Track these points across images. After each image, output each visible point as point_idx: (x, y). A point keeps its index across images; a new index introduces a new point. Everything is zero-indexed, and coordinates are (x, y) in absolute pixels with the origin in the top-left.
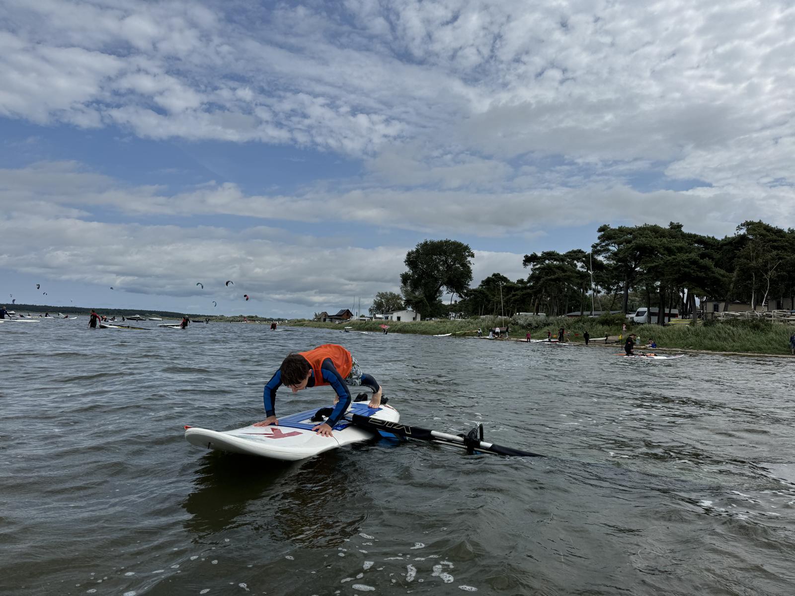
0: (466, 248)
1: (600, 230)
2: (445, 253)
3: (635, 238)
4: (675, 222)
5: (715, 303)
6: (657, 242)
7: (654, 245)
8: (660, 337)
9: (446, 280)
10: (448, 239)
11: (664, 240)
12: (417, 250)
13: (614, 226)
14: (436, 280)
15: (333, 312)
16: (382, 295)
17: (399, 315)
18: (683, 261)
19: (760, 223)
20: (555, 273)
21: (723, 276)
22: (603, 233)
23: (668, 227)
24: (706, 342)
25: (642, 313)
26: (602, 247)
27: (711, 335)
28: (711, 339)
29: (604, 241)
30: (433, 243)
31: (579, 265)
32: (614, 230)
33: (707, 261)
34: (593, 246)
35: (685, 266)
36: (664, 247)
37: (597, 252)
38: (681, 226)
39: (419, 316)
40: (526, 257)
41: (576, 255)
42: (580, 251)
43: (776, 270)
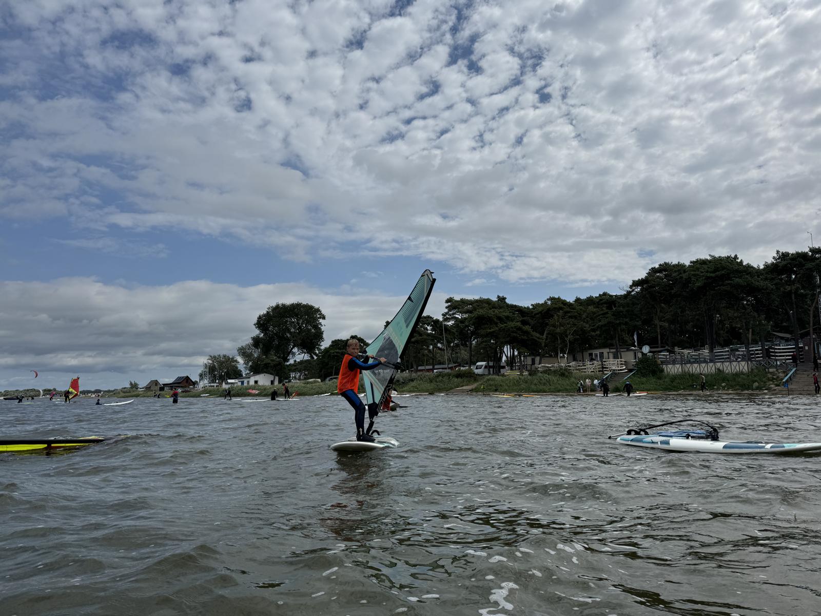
0: (318, 310)
1: (447, 301)
4: (501, 295)
5: (533, 357)
7: (490, 315)
10: (300, 302)
11: (495, 310)
12: (268, 313)
13: (457, 298)
14: (288, 340)
16: (213, 358)
17: (256, 379)
22: (449, 304)
25: (480, 367)
26: (450, 315)
27: (535, 381)
28: (536, 385)
29: (450, 310)
31: (429, 328)
32: (457, 301)
34: (443, 315)
36: (497, 316)
37: (446, 320)
38: (505, 298)
39: (277, 378)
43: (572, 334)
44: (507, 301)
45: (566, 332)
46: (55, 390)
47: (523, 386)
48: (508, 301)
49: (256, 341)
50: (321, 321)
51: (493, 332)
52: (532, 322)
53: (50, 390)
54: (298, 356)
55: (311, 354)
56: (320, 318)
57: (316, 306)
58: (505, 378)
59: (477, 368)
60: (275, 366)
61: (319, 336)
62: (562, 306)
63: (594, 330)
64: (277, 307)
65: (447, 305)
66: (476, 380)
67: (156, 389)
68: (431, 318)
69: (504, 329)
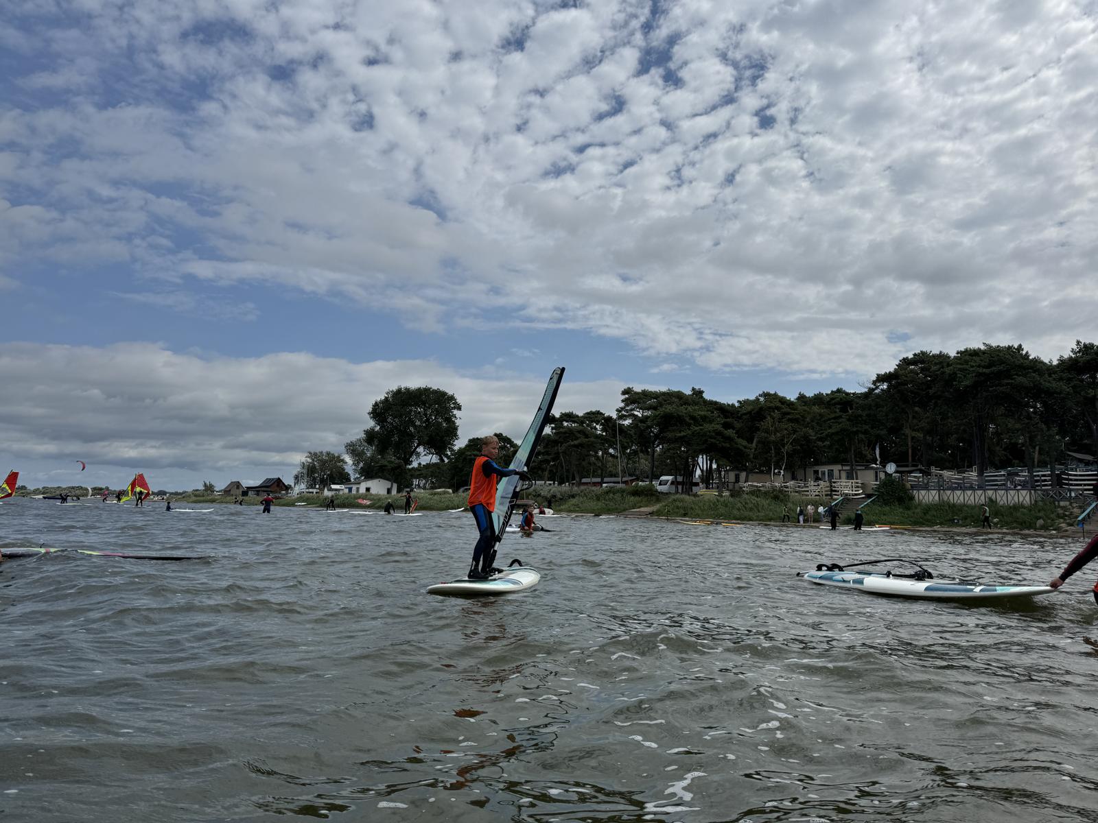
0: (452, 398)
1: (624, 393)
2: (424, 403)
3: (660, 403)
4: (696, 387)
5: (737, 473)
6: (682, 410)
9: (426, 438)
10: (429, 386)
12: (387, 399)
13: (638, 388)
17: (368, 486)
22: (627, 396)
23: (690, 393)
24: (735, 512)
25: (666, 483)
26: (627, 411)
27: (739, 505)
29: (627, 405)
31: (598, 427)
32: (638, 393)
34: (617, 410)
36: (690, 416)
38: (702, 392)
39: (395, 486)
41: (594, 416)
42: (598, 413)
43: (791, 444)
44: (705, 395)
45: (783, 440)
46: (107, 488)
47: (722, 510)
48: (707, 396)
49: (370, 436)
50: (455, 412)
51: (684, 436)
52: (738, 425)
53: (101, 489)
54: (424, 457)
55: (440, 456)
56: (454, 408)
57: (450, 393)
58: (697, 498)
59: (660, 484)
60: (393, 469)
61: (452, 432)
62: (779, 404)
63: (821, 439)
64: (399, 391)
65: (623, 397)
66: (658, 500)
67: (238, 493)
68: (601, 414)
69: (699, 433)
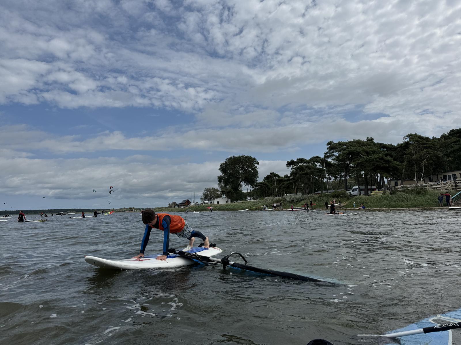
0: (254, 159)
1: (328, 144)
2: (242, 163)
3: (347, 147)
4: (369, 137)
5: (395, 181)
6: (360, 149)
7: (359, 151)
8: (366, 203)
9: (244, 178)
10: (244, 155)
11: (364, 147)
12: (226, 162)
13: (336, 142)
14: (238, 178)
15: (179, 202)
16: (207, 190)
17: (218, 201)
18: (376, 158)
19: (416, 134)
20: (305, 170)
21: (398, 165)
22: (329, 146)
23: (365, 140)
25: (356, 190)
26: (330, 154)
27: (395, 199)
28: (395, 201)
29: (330, 150)
30: (234, 158)
31: (318, 164)
32: (336, 144)
33: (389, 158)
34: (325, 154)
35: (377, 161)
36: (364, 151)
37: (328, 157)
38: (373, 139)
39: (230, 200)
40: (288, 162)
41: (316, 159)
42: (318, 157)
43: (427, 160)
44: (375, 141)
45: (421, 158)
49: (220, 179)
50: (256, 165)
52: (394, 154)
55: (252, 186)
59: (353, 191)
60: (228, 192)
61: (256, 174)
64: (231, 158)
